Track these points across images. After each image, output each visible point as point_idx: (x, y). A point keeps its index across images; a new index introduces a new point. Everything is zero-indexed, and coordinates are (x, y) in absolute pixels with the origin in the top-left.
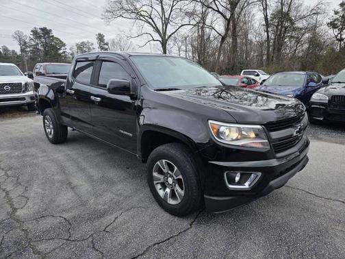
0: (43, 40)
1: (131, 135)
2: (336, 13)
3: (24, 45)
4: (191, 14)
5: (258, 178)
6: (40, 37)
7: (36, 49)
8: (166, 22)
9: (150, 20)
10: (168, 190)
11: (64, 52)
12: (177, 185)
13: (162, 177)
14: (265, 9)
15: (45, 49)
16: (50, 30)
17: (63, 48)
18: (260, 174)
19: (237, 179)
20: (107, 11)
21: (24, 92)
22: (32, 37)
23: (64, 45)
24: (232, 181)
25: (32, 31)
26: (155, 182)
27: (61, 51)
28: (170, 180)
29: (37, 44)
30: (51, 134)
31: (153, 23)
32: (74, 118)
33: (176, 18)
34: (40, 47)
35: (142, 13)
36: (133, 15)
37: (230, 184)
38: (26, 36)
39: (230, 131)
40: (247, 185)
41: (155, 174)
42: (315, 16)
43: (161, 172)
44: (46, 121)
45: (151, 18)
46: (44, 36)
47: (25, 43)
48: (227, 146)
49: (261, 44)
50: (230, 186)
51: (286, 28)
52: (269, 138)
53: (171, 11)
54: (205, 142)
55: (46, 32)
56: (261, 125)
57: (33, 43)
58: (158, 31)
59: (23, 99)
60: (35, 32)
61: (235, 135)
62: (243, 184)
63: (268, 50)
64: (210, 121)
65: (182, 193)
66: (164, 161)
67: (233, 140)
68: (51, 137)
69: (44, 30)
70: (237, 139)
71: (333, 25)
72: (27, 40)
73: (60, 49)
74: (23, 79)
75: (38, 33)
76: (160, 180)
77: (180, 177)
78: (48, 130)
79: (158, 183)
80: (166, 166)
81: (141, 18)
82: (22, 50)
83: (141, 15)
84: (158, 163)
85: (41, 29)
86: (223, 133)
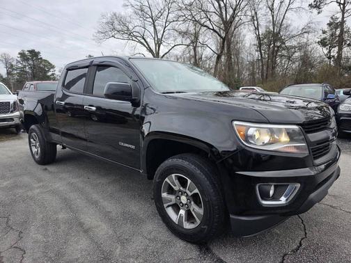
0: (31, 62)
1: (133, 147)
2: (324, 32)
3: (10, 67)
4: (184, 34)
5: (297, 191)
6: (28, 59)
7: (23, 72)
8: (159, 43)
9: (143, 41)
10: (182, 212)
11: (53, 74)
12: (192, 203)
13: (172, 197)
14: (257, 29)
15: (33, 71)
16: (39, 53)
17: (52, 70)
18: (298, 185)
19: (271, 193)
20: (99, 32)
21: (12, 112)
22: (19, 59)
23: (53, 67)
24: (265, 196)
25: (20, 54)
26: (165, 205)
27: (50, 74)
28: (184, 199)
29: (25, 66)
30: (37, 154)
31: (145, 44)
32: (64, 134)
33: (169, 38)
34: (27, 69)
35: (134, 33)
36: (126, 36)
37: (263, 199)
38: (12, 58)
39: (260, 134)
40: (283, 200)
41: (164, 195)
42: (306, 35)
43: (171, 190)
44: (32, 140)
45: (144, 39)
46: (32, 58)
47: (12, 65)
48: (258, 152)
49: (252, 63)
50: (264, 202)
51: (278, 47)
52: (306, 140)
53: (164, 32)
54: (232, 150)
55: (34, 54)
56: (298, 125)
57: (20, 65)
58: (150, 51)
59: (12, 119)
60: (22, 55)
61: (266, 139)
62: (278, 199)
63: (263, 68)
64: (235, 123)
65: (201, 211)
66: (173, 175)
67: (264, 144)
68: (37, 157)
69: (32, 52)
70: (270, 143)
71: (323, 43)
72: (14, 63)
73: (49, 71)
74: (11, 98)
75: (26, 56)
76: (171, 201)
77: (196, 191)
78: (34, 150)
79: (168, 206)
80: (177, 182)
81: (134, 38)
82: (8, 73)
83: (134, 36)
84: (167, 179)
85: (29, 51)
86: (252, 137)
